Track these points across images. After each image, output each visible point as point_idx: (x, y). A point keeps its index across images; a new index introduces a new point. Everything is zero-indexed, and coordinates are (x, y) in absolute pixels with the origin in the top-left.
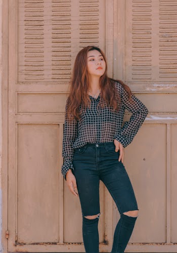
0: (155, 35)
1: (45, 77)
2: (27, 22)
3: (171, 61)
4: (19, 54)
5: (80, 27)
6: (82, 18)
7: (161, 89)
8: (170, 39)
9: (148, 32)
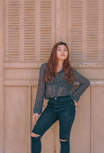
0: (84, 35)
1: (20, 58)
2: (10, 27)
3: (93, 49)
4: (5, 45)
5: (41, 30)
6: (42, 24)
7: (88, 66)
8: (93, 37)
9: (80, 33)
